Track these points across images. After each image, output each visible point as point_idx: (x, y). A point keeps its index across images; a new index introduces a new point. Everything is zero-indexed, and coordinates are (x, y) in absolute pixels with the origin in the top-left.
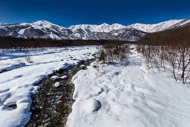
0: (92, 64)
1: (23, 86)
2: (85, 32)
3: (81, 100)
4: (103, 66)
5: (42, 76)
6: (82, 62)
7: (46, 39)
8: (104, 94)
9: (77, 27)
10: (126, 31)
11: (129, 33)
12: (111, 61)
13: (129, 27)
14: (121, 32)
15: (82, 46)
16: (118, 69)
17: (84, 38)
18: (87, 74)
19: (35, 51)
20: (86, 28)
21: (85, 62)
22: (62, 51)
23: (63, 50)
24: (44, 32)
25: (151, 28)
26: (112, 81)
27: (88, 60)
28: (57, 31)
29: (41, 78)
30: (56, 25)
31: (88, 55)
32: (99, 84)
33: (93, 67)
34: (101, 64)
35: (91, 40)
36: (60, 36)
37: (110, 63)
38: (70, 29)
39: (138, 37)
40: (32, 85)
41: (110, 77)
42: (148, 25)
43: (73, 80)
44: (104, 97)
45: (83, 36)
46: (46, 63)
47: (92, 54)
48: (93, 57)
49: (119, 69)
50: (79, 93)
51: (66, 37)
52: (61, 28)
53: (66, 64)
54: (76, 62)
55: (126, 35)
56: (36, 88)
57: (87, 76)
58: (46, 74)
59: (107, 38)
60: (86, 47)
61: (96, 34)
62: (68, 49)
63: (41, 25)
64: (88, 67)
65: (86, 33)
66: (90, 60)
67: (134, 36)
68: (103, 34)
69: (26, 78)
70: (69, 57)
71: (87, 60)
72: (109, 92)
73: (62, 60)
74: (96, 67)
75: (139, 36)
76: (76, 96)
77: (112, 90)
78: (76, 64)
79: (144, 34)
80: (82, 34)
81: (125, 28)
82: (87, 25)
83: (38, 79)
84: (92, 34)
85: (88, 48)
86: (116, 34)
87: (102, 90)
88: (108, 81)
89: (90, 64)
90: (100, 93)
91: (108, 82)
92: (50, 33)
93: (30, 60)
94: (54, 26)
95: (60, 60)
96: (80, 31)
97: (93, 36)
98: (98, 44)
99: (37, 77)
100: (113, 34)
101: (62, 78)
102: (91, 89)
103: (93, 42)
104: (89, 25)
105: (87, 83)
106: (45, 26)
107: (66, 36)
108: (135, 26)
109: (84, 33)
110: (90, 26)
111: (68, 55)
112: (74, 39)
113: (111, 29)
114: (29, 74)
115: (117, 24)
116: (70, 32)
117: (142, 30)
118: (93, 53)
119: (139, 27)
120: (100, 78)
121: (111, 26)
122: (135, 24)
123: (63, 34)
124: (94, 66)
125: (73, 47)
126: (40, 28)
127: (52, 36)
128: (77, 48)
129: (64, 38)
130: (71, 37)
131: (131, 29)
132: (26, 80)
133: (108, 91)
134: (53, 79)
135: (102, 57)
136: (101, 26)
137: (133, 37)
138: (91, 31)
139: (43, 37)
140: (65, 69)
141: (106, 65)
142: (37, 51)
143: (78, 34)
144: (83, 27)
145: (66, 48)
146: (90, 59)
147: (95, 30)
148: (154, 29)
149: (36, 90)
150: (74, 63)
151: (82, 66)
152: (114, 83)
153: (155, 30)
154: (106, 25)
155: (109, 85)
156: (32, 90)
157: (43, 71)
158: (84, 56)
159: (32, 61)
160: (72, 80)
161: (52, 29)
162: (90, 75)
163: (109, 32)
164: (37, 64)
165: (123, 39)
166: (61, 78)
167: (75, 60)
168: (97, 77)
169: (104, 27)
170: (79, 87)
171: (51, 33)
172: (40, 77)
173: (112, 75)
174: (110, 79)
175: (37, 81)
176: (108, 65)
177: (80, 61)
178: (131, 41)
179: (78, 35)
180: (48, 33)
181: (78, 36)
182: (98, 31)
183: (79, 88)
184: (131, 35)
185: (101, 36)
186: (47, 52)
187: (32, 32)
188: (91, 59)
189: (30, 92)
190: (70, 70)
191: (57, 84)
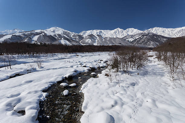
0: (104, 72)
1: (33, 92)
2: (96, 38)
3: (91, 113)
4: (116, 75)
5: (51, 82)
6: (93, 69)
7: (57, 45)
8: (117, 108)
9: (89, 32)
10: (143, 36)
11: (146, 38)
12: (125, 69)
13: (146, 32)
14: (137, 38)
15: (92, 52)
16: (134, 79)
17: (95, 44)
18: (98, 83)
19: (46, 56)
20: (98, 33)
21: (96, 69)
22: (72, 57)
23: (73, 56)
24: (56, 38)
25: (174, 32)
26: (127, 93)
27: (99, 68)
28: (69, 37)
29: (50, 84)
30: (68, 31)
31: (99, 62)
32: (112, 96)
33: (105, 75)
34: (114, 72)
35: (103, 46)
36: (71, 42)
37: (125, 72)
38: (82, 34)
39: (157, 43)
40: (41, 91)
41: (125, 88)
42: (170, 29)
43: (83, 89)
44: (118, 112)
45: (95, 42)
46: (56, 69)
47: (103, 61)
48: (105, 65)
49: (136, 79)
50: (89, 105)
51: (76, 43)
52: (73, 34)
53: (76, 71)
54: (86, 69)
55: (143, 40)
56: (45, 94)
57: (98, 85)
58: (55, 80)
59: (121, 44)
60: (97, 53)
61: (108, 39)
62: (78, 56)
63: (54, 32)
64: (99, 75)
65: (98, 38)
66: (102, 67)
67: (153, 41)
68: (116, 39)
69: (36, 83)
70: (79, 63)
71: (98, 67)
72: (124, 106)
73: (72, 67)
74: (108, 76)
75: (158, 41)
76: (86, 107)
77: (128, 103)
78: (86, 71)
79: (165, 39)
80: (93, 40)
81: (142, 33)
82: (98, 31)
83: (47, 86)
84: (103, 40)
85: (99, 55)
86: (131, 40)
87: (116, 103)
88: (122, 92)
89: (102, 72)
90: (113, 106)
91: (122, 94)
92: (61, 39)
93: (41, 66)
94: (66, 32)
95: (69, 66)
96: (91, 36)
97: (105, 42)
98: (110, 50)
99: (47, 83)
100: (127, 40)
101: (71, 86)
102: (103, 101)
103: (105, 49)
104: (101, 30)
105: (98, 93)
106: (57, 33)
107: (77, 42)
108: (153, 31)
109: (95, 38)
110: (103, 31)
111: (78, 62)
112: (85, 45)
113: (125, 34)
114: (39, 79)
115: (133, 29)
116: (81, 37)
117: (162, 35)
118: (105, 60)
119: (158, 31)
120: (113, 89)
121: (125, 31)
122: (154, 29)
123: (74, 40)
125: (84, 53)
126: (52, 34)
127: (63, 42)
128: (87, 54)
129: (75, 44)
130: (82, 43)
131: (149, 34)
132: (36, 85)
133: (123, 104)
134: (62, 86)
135: (115, 65)
136: (114, 32)
137: (152, 43)
138: (104, 36)
139: (54, 43)
140: (74, 76)
141: (120, 73)
142: (48, 57)
143: (89, 39)
144: (95, 32)
145: (76, 54)
146: (101, 66)
147: (107, 35)
148: (178, 33)
149: (45, 97)
150: (84, 71)
151: (92, 73)
152: (130, 95)
153: (179, 35)
154: (120, 30)
155: (124, 97)
156: (40, 96)
157: (52, 77)
158: (95, 63)
159: (42, 66)
160: (81, 89)
161: (64, 35)
162: (101, 85)
163: (123, 37)
164: (47, 70)
165: (139, 45)
167: (85, 66)
168: (110, 87)
169: (117, 32)
170: (89, 97)
171: (63, 38)
172: (49, 84)
173: (128, 86)
174: (125, 90)
175: (46, 87)
176: (122, 74)
177: (90, 68)
178: (149, 47)
179: (89, 40)
180: (59, 39)
181: (89, 42)
182: (111, 37)
183: (89, 98)
184: (149, 40)
185: (114, 42)
186: (58, 57)
187: (44, 38)
188: (103, 66)
189: (38, 98)
190: (80, 78)
191: (65, 92)
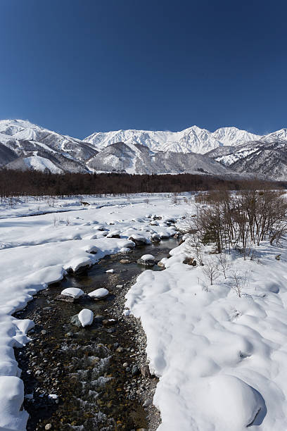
0: (178, 252)
2: (134, 152)
3: (185, 379)
5: (32, 286)
6: (139, 246)
8: (257, 361)
9: (110, 137)
10: (262, 149)
11: (271, 155)
12: (240, 244)
14: (246, 154)
16: (273, 274)
17: (131, 171)
18: (171, 286)
20: (138, 139)
21: (149, 245)
22: (70, 208)
23: (73, 205)
24: (16, 151)
26: (266, 316)
27: (157, 240)
28: (53, 148)
29: (29, 293)
30: (50, 132)
31: (153, 222)
32: (227, 324)
33: (185, 262)
34: (211, 253)
35: (155, 176)
36: (59, 163)
37: (241, 252)
38: (91, 142)
40: (8, 314)
41: (257, 301)
43: (132, 305)
45: (129, 164)
46: (32, 244)
47: (163, 220)
48: (170, 230)
49: (276, 273)
50: (168, 354)
51: (76, 166)
52: (65, 142)
53: (94, 251)
54: (122, 245)
55: (261, 161)
56: (23, 325)
57: (175, 292)
58: (42, 280)
59: (202, 170)
60: (140, 197)
61: (167, 157)
62: (85, 204)
63: (9, 132)
64: (164, 261)
65: (138, 153)
66: (164, 238)
68: (190, 157)
70: (97, 227)
71: (153, 239)
72: (274, 356)
73: (78, 237)
74: (194, 264)
76: (161, 362)
78: (122, 250)
80: (123, 158)
81: (258, 142)
82: (139, 133)
83: (20, 298)
84: (154, 158)
85: (147, 201)
86: (230, 159)
88: (252, 312)
89: (171, 253)
90: (242, 355)
91: (255, 319)
92: (32, 154)
94: (45, 135)
95: (70, 237)
96: (119, 148)
97: (158, 164)
98: (175, 189)
99: (19, 288)
100: (219, 159)
101: (93, 298)
102: (208, 342)
103: (159, 184)
104: (146, 132)
105: (184, 317)
106: (17, 136)
107: (78, 164)
109: (130, 154)
110: (151, 133)
111: (91, 222)
112: (101, 172)
113: (214, 144)
115: (234, 129)
116: (89, 151)
118: (166, 217)
120: (223, 303)
121: (213, 134)
123: (70, 157)
124: (188, 261)
126: (4, 139)
127: (37, 163)
128: (111, 199)
129: (72, 169)
130: (91, 167)
134: (66, 297)
136: (182, 136)
137: (286, 169)
138: (153, 148)
139: (10, 166)
140: (92, 265)
141: (228, 257)
143: (112, 156)
144: (129, 137)
145: (82, 198)
146: (161, 234)
147: (164, 145)
149: (24, 334)
150: (117, 249)
151: (145, 257)
152: (279, 321)
154: (198, 131)
155: (265, 328)
156: (12, 331)
157: (30, 270)
158: (143, 227)
160: (127, 304)
161: (38, 144)
162: (183, 291)
163: (207, 151)
164: (6, 248)
165: (252, 174)
166: (91, 294)
167: (117, 236)
168: (212, 299)
169: (192, 137)
170: (161, 330)
171: (35, 152)
172: (27, 291)
173: (261, 293)
174: (258, 306)
175: (21, 303)
176: (234, 258)
177: (134, 240)
178: (278, 179)
179: (112, 160)
180: (25, 153)
181: (113, 165)
182: (174, 151)
183: (161, 333)
184: (276, 161)
185: (183, 165)
186: (27, 209)
188: (167, 235)
189: (9, 339)
190: (111, 271)
191: (84, 317)
